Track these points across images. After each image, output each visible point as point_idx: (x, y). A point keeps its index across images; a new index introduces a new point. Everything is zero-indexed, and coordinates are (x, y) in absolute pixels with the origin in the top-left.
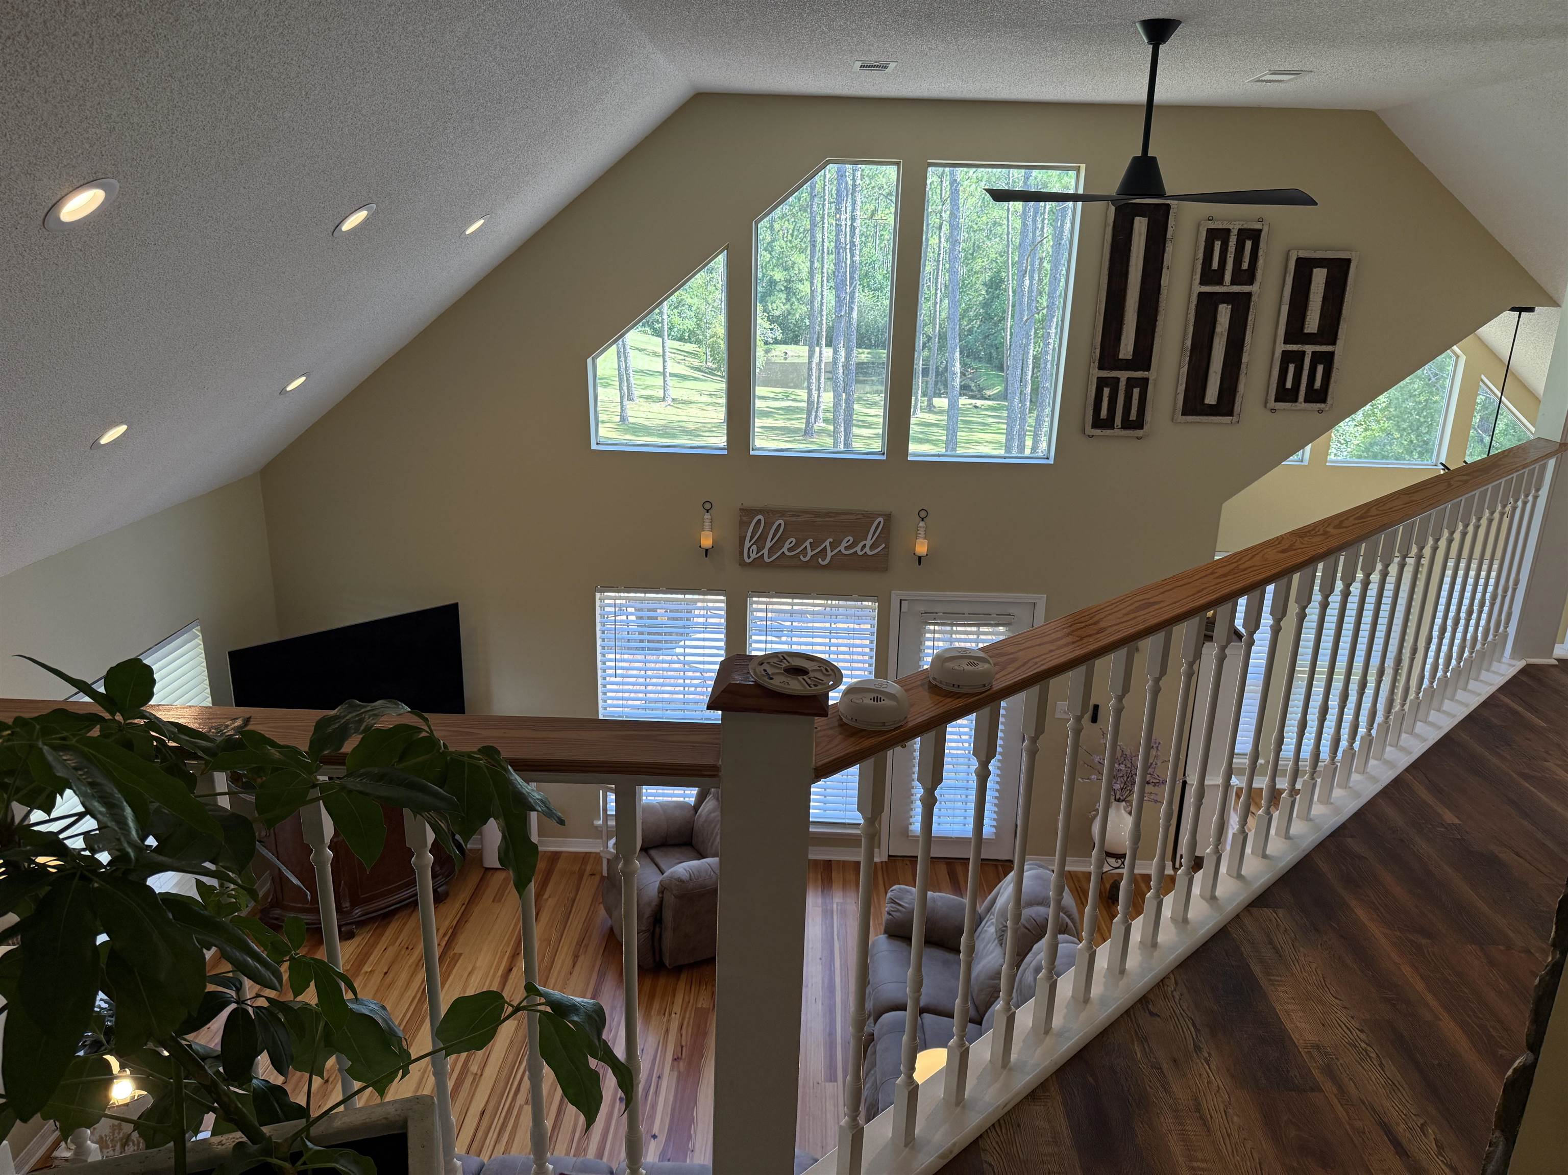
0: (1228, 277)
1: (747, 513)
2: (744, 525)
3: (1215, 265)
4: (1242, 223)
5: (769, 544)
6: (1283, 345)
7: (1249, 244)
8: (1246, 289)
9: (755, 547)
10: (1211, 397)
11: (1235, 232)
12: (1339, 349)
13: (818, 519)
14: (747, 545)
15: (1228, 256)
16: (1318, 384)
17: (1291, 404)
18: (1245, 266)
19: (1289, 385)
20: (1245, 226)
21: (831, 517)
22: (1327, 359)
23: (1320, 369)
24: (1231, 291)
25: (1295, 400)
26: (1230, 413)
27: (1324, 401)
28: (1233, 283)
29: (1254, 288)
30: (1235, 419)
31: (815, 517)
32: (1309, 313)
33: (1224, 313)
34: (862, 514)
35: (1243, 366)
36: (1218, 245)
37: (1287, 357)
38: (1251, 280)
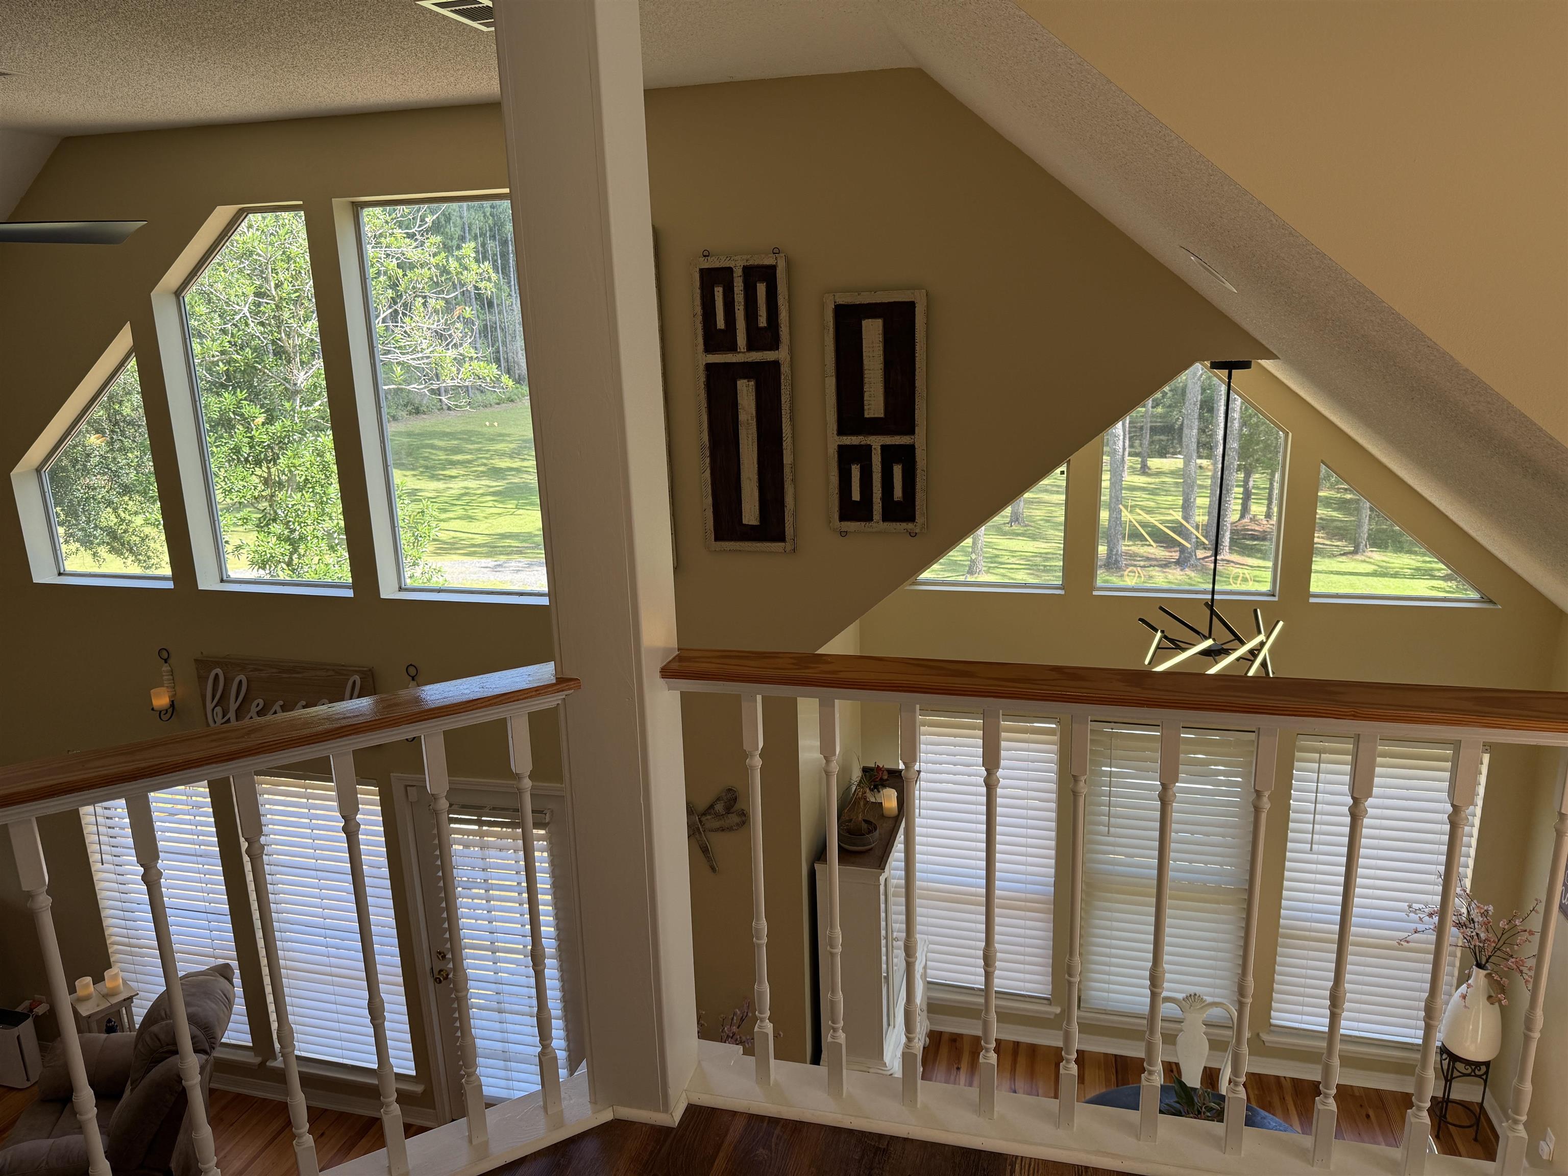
0: (741, 339)
1: (203, 665)
2: (202, 679)
3: (721, 324)
4: (745, 257)
5: (233, 706)
6: (836, 438)
7: (761, 289)
8: (769, 356)
9: (219, 709)
10: (750, 514)
11: (738, 272)
12: (919, 439)
13: (285, 675)
14: (210, 706)
15: (736, 308)
16: (898, 493)
17: (863, 524)
18: (763, 322)
19: (856, 496)
20: (751, 262)
21: (298, 673)
22: (906, 455)
23: (897, 470)
24: (750, 360)
25: (869, 518)
26: (780, 537)
27: (911, 518)
28: (751, 347)
29: (781, 354)
30: (788, 545)
31: (280, 672)
32: (866, 388)
33: (746, 392)
34: (333, 670)
35: (787, 470)
36: (719, 292)
37: (846, 456)
38: (774, 345)
